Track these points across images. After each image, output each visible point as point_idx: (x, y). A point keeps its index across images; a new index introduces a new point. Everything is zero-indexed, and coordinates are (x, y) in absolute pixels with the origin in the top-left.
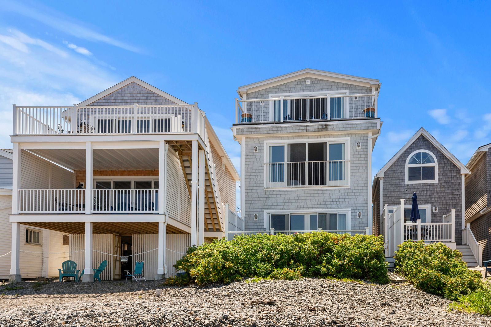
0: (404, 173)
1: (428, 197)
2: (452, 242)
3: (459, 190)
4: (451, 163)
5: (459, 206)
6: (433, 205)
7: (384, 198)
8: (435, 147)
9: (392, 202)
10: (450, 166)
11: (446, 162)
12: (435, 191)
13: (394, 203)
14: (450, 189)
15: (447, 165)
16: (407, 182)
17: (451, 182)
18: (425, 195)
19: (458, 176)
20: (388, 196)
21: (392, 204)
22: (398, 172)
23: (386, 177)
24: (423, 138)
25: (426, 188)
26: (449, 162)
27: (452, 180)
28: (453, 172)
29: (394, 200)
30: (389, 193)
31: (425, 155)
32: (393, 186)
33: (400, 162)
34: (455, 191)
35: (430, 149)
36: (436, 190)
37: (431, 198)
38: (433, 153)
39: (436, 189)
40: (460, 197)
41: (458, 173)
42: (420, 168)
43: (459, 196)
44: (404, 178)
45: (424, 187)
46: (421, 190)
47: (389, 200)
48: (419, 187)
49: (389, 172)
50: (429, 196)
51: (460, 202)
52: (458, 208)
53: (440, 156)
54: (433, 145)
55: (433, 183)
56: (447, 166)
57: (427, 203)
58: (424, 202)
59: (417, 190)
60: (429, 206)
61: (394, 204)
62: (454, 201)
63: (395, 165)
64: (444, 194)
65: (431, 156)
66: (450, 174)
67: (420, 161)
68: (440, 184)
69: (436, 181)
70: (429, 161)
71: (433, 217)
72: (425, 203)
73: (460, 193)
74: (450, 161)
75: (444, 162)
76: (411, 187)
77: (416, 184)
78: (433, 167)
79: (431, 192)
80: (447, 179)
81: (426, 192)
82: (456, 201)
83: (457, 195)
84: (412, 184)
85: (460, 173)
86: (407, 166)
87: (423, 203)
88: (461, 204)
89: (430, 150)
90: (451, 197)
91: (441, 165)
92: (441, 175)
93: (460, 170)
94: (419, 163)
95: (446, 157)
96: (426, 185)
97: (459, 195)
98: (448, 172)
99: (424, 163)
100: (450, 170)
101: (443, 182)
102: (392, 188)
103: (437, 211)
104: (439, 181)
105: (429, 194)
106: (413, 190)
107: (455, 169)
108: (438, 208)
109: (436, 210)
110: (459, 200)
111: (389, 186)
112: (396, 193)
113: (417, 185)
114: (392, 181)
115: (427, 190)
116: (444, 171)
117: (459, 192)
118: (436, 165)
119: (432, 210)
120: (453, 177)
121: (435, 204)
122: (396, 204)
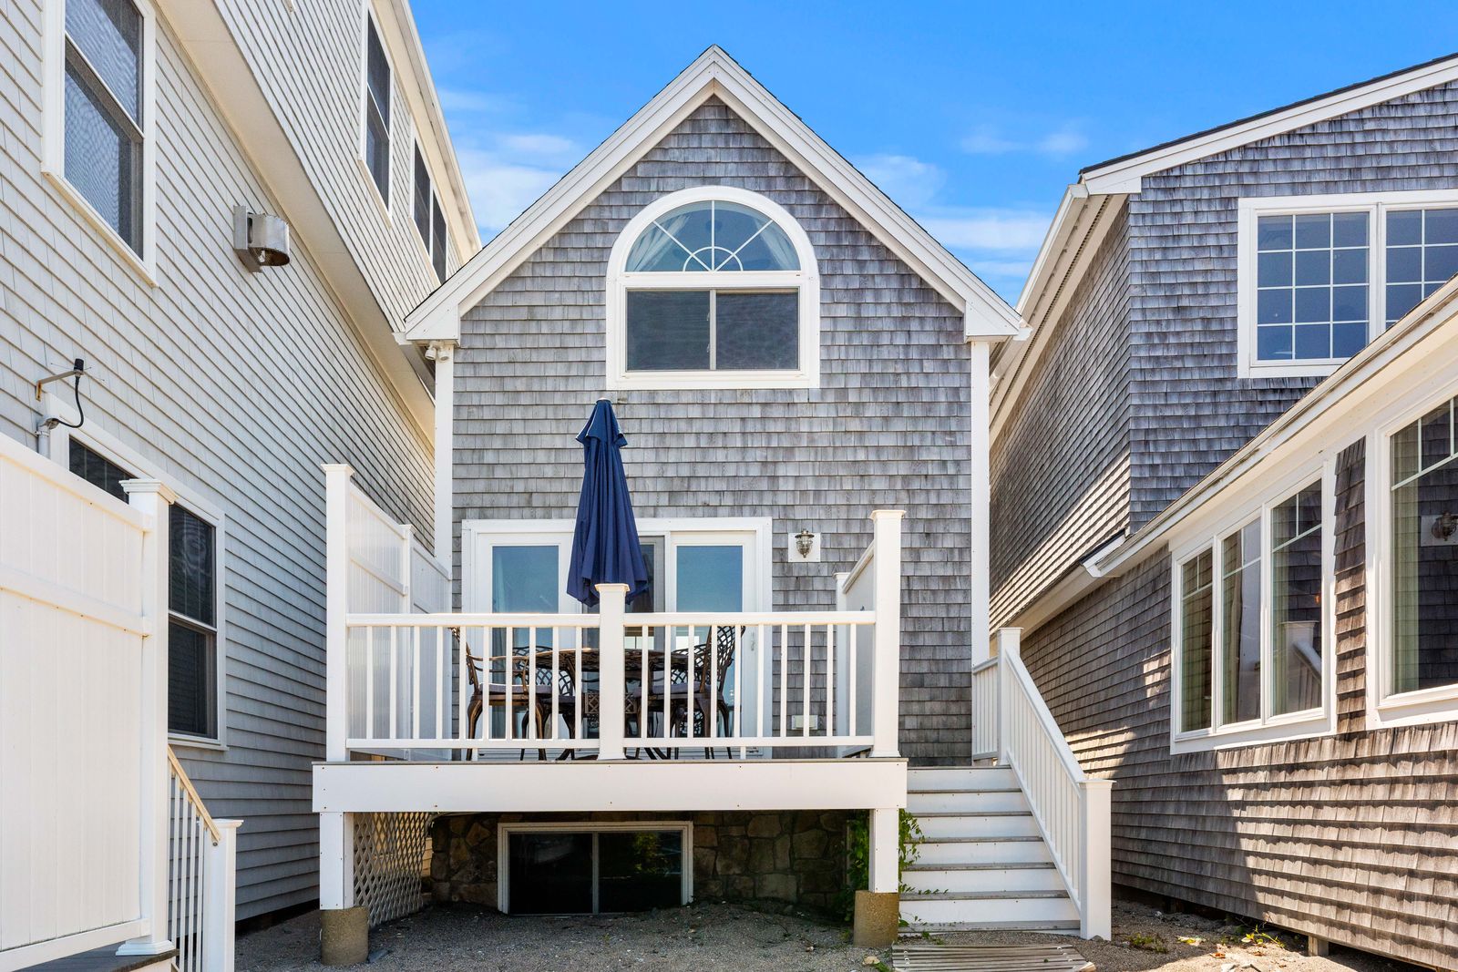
0: (600, 321)
1: (755, 471)
2: (875, 754)
3: (951, 433)
4: (906, 275)
5: (956, 528)
6: (784, 519)
7: (462, 472)
8: (803, 177)
9: (515, 500)
10: (900, 291)
11: (872, 269)
12: (798, 434)
13: (529, 501)
14: (899, 425)
15: (880, 283)
16: (618, 378)
17: (904, 383)
18: (734, 456)
19: (947, 353)
20: (489, 457)
21: (514, 512)
22: (557, 313)
23: (478, 343)
24: (727, 121)
25: (743, 419)
26: (891, 269)
27: (908, 374)
28: (914, 326)
29: (532, 486)
30: (498, 443)
31: (737, 224)
32: (525, 399)
33: (574, 256)
34: (928, 442)
35: (769, 185)
36: (804, 428)
37: (774, 478)
38: (792, 212)
39: (811, 425)
40: (961, 479)
41: (949, 334)
42: (703, 295)
43: (951, 470)
44: (595, 356)
45: (733, 412)
46: (708, 427)
47: (495, 486)
48: (695, 412)
49: (496, 315)
50: (764, 463)
51: (960, 505)
52: (948, 543)
53: (832, 227)
54: (788, 163)
55: (791, 391)
56: (877, 291)
57: (747, 510)
58: (728, 500)
59: (683, 427)
60: (762, 526)
61: (526, 512)
62: (920, 499)
63: (539, 271)
64: (861, 456)
65: (776, 229)
66: (900, 340)
67: (705, 256)
68: (831, 398)
69: (807, 375)
70: (761, 259)
71: (786, 592)
72: (737, 510)
73: (960, 455)
74: (899, 262)
75: (862, 263)
76: (642, 412)
77: (677, 392)
78: (791, 296)
79: (774, 444)
80: (875, 371)
81: (744, 441)
82: (933, 500)
83: (944, 462)
84: (653, 393)
85: (961, 332)
86: (620, 280)
87: (721, 510)
88: (968, 521)
89: (768, 189)
90: (902, 472)
91: (838, 283)
92: (841, 340)
93: (961, 318)
94: (694, 266)
95: (870, 236)
96: (739, 399)
97: (957, 463)
98: (888, 325)
99: (732, 266)
100: (896, 312)
101: (855, 382)
102: (516, 413)
103: (815, 555)
104: (827, 376)
105: (759, 455)
106: (658, 427)
107: (932, 312)
108: (817, 539)
109: (804, 551)
110: (957, 491)
111: (499, 399)
112: (546, 442)
113: (684, 400)
114: (519, 370)
115: (750, 428)
116: (859, 319)
117: (953, 445)
118: (805, 278)
119: (780, 553)
120: (914, 354)
121: (800, 514)
122: (540, 512)
